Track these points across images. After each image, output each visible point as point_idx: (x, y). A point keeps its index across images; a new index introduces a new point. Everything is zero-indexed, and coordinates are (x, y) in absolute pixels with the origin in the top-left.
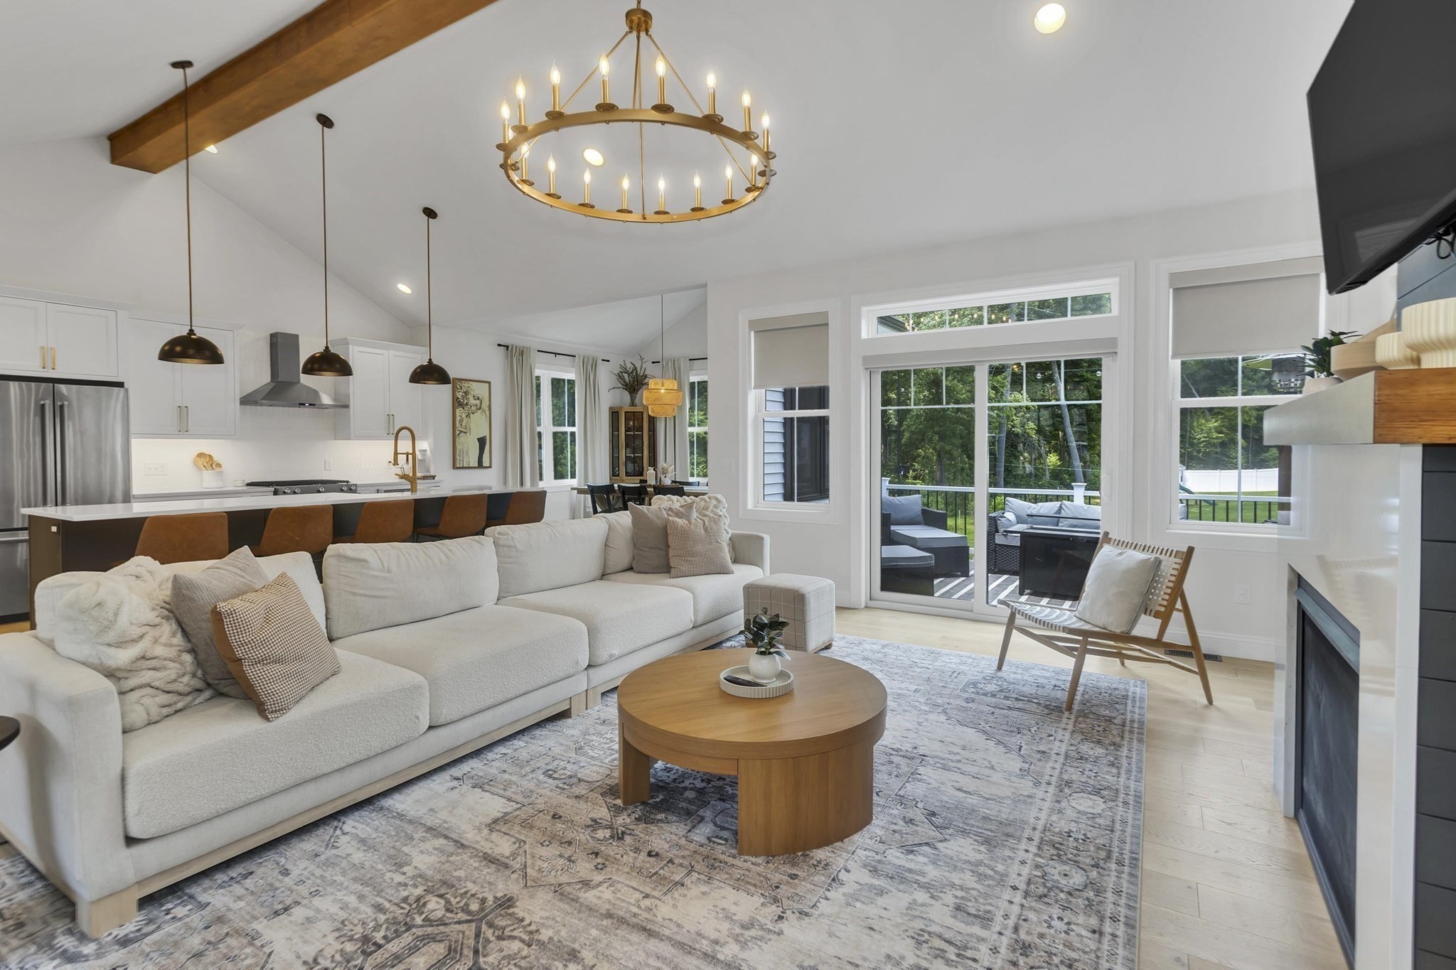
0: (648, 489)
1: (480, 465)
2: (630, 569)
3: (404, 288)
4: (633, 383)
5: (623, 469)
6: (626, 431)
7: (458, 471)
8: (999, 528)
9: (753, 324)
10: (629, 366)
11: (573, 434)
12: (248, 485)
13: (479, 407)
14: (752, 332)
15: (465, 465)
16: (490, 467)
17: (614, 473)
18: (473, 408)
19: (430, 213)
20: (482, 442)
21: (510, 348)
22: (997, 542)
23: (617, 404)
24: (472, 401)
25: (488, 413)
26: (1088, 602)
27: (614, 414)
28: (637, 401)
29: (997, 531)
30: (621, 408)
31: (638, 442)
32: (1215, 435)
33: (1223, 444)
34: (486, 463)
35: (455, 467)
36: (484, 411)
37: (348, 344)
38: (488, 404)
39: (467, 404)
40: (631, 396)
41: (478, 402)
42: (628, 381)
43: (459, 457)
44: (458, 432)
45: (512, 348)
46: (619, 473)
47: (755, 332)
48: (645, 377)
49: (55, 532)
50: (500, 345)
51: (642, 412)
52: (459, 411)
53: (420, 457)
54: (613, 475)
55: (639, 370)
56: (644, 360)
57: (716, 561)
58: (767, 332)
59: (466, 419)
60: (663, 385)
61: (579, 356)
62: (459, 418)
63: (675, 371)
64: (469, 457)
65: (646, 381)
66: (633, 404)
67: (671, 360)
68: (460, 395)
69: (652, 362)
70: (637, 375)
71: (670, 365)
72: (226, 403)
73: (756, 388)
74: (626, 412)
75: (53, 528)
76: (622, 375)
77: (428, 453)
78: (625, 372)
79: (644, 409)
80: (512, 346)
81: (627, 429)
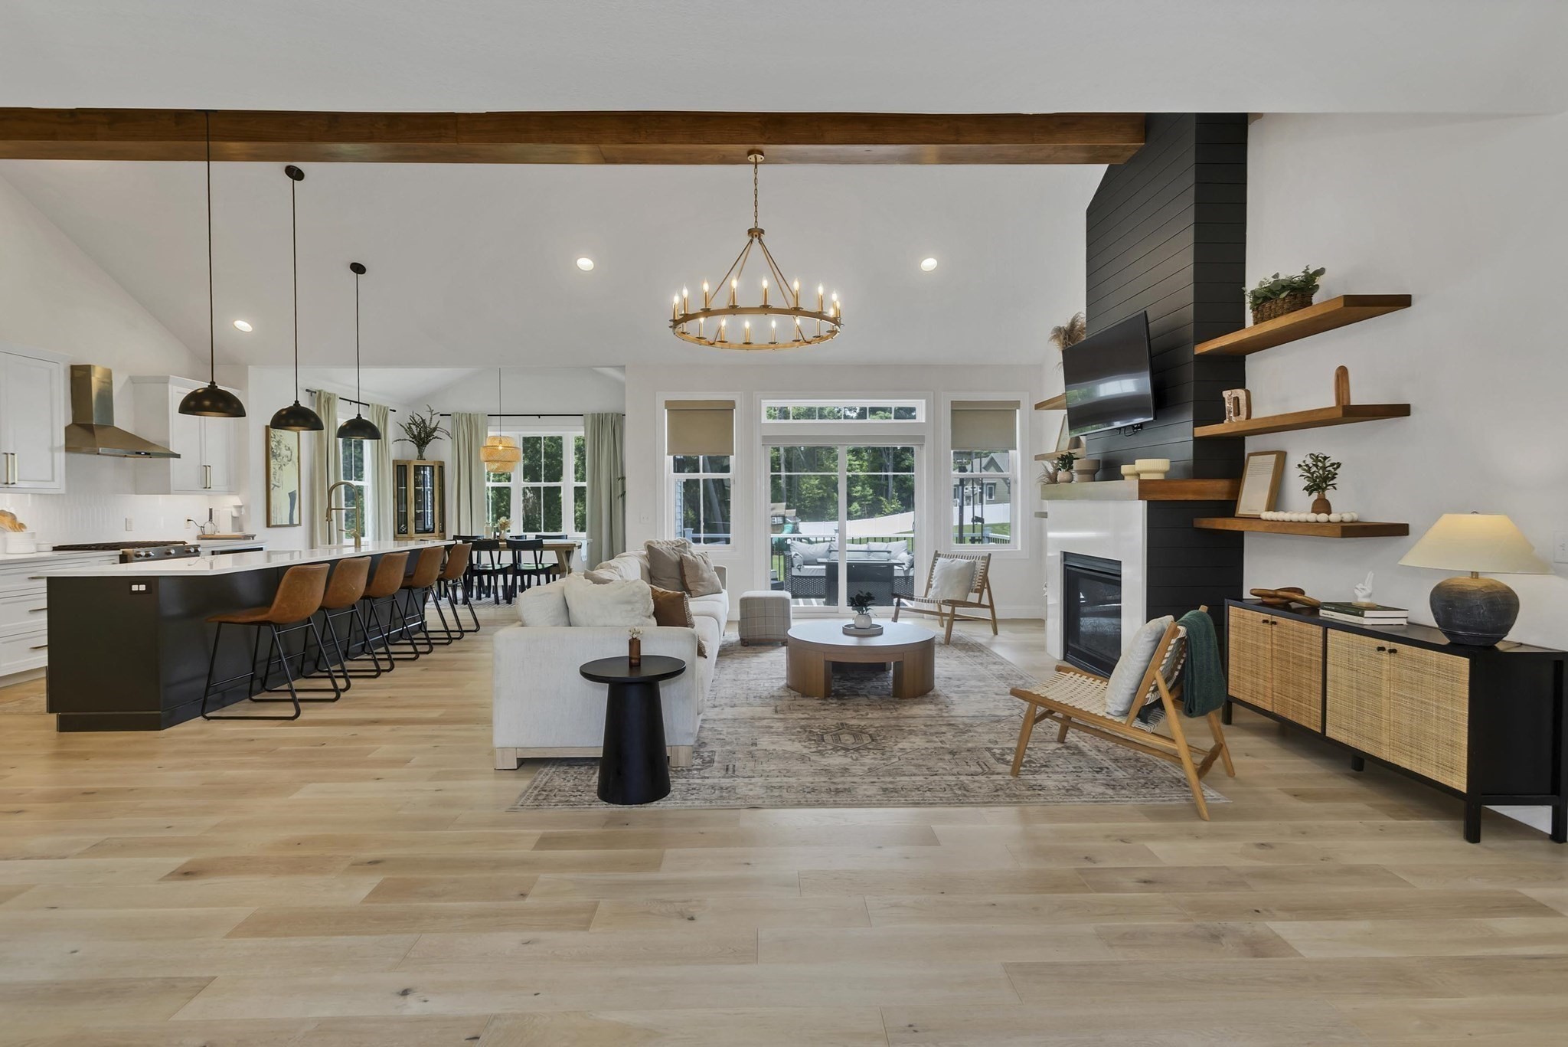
1: (291, 524)
3: (242, 326)
4: (422, 436)
5: (411, 525)
6: (415, 486)
7: (272, 531)
8: (794, 563)
9: (671, 405)
10: (417, 418)
12: (55, 549)
13: (289, 458)
14: (666, 411)
15: (278, 523)
16: (300, 526)
17: (401, 531)
18: (285, 460)
19: (358, 269)
20: (292, 495)
21: (317, 394)
22: (793, 574)
23: (405, 458)
24: (284, 452)
25: (297, 465)
26: (939, 589)
27: (401, 469)
28: (425, 455)
29: (793, 566)
30: (408, 461)
32: (816, 491)
33: (822, 499)
34: (296, 522)
35: (268, 525)
36: (294, 462)
37: (167, 383)
38: (297, 455)
39: (279, 455)
40: (419, 449)
41: (289, 453)
42: (416, 433)
43: (272, 515)
44: (272, 486)
45: (320, 394)
46: (407, 530)
47: (668, 410)
48: (435, 429)
49: (139, 592)
50: (307, 390)
51: (432, 465)
52: (273, 462)
53: (235, 514)
54: (399, 533)
55: (427, 423)
56: (433, 413)
57: (713, 584)
58: (678, 411)
59: (278, 472)
60: (501, 442)
61: (372, 404)
62: (272, 471)
63: (470, 426)
64: (281, 514)
65: (435, 434)
66: (421, 457)
67: (466, 414)
68: (273, 444)
69: (441, 415)
70: (426, 427)
71: (464, 419)
72: (52, 450)
73: (668, 454)
74: (415, 466)
75: (135, 588)
76: (410, 428)
77: (243, 509)
78: (414, 424)
79: (435, 462)
80: (320, 391)
81: (416, 484)
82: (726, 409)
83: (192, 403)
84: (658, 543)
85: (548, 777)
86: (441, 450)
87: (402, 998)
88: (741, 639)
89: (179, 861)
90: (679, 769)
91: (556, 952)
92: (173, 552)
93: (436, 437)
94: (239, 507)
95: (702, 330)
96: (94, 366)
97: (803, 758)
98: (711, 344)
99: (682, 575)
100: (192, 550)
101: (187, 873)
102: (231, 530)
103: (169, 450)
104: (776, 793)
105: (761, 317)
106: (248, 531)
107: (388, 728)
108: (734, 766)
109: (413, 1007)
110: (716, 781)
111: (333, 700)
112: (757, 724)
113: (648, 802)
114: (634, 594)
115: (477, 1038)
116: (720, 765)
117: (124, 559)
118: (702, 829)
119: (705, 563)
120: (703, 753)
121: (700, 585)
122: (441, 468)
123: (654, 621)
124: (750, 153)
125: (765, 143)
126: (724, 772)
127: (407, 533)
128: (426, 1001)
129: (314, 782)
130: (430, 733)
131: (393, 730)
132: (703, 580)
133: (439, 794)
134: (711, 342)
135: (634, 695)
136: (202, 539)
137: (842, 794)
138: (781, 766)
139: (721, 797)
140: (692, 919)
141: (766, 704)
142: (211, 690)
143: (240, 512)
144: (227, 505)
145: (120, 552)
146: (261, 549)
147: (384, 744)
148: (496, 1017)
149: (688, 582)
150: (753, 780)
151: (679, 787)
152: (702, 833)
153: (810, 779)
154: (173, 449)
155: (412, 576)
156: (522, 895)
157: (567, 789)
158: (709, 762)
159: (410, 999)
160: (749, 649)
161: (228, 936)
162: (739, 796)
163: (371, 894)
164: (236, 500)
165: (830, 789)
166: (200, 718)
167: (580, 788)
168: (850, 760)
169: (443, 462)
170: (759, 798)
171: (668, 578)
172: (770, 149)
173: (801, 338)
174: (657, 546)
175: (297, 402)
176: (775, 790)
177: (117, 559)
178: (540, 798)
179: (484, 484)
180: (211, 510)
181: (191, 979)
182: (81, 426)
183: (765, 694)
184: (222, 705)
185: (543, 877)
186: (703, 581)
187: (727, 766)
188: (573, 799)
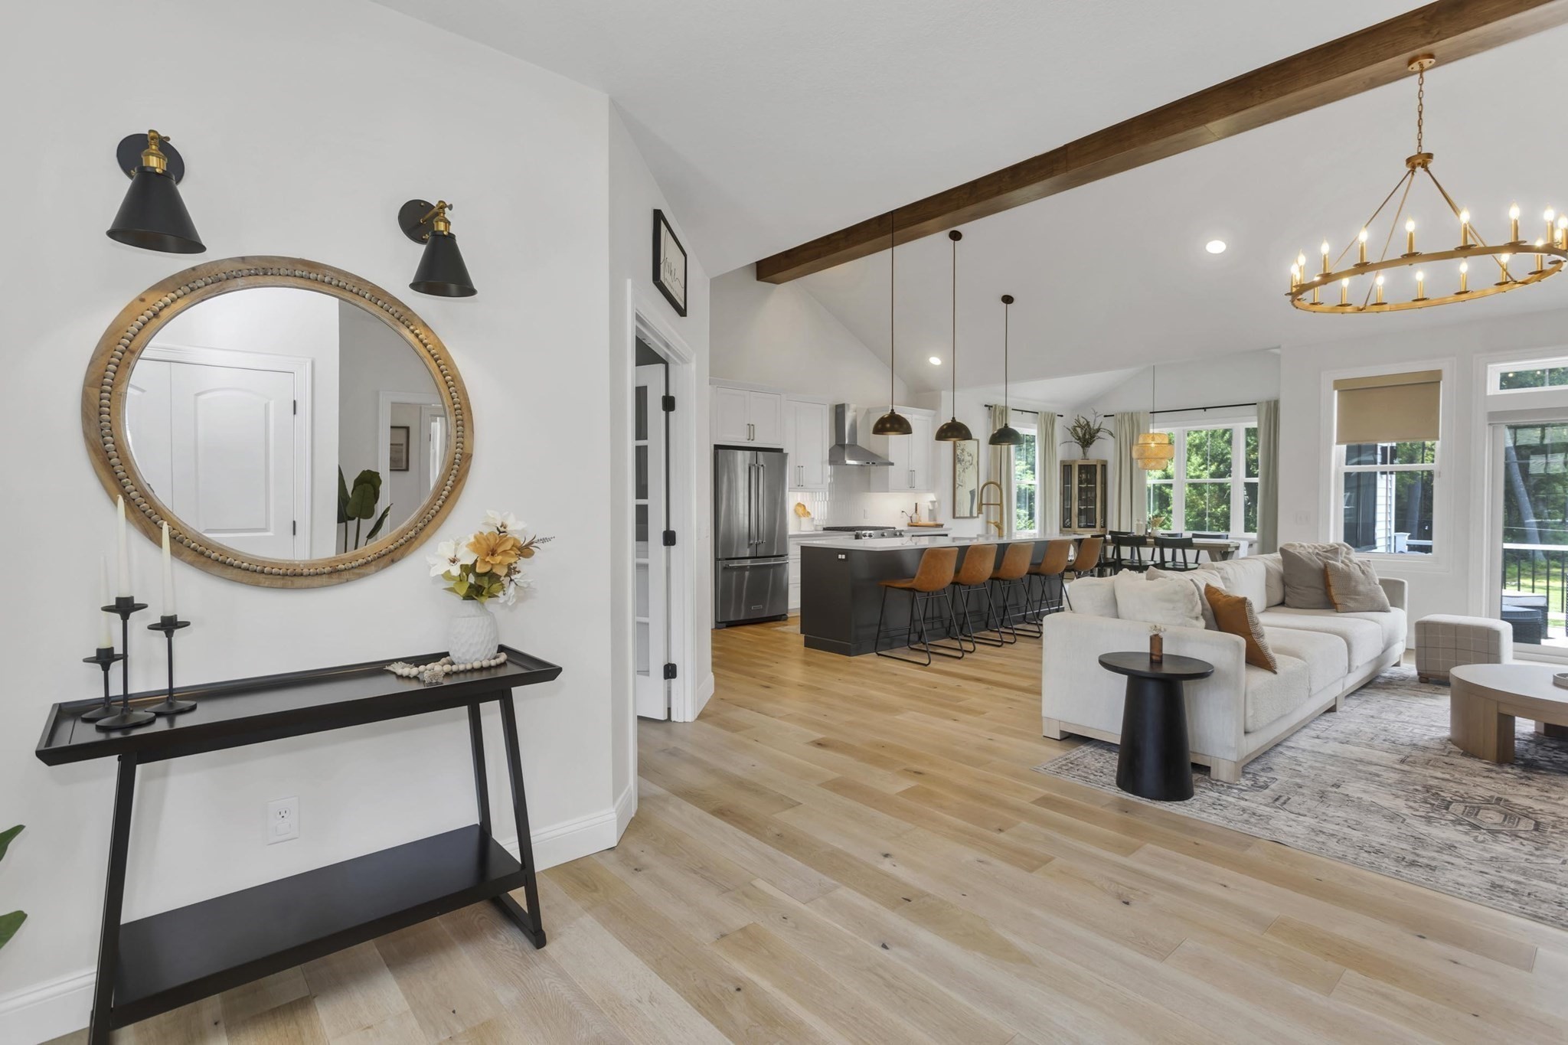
0: (1148, 540)
1: (971, 517)
2: (1282, 604)
3: (935, 361)
4: (1086, 437)
5: (1075, 520)
6: (1079, 484)
7: (956, 520)
9: (1338, 384)
10: (1082, 421)
12: (825, 529)
13: (971, 462)
14: (1336, 392)
15: (961, 515)
16: (977, 517)
17: (1066, 525)
18: (968, 464)
19: (1008, 300)
20: (972, 492)
21: (993, 408)
23: (1070, 457)
24: (967, 458)
25: (977, 468)
27: (1067, 468)
28: (1090, 454)
30: (1075, 461)
31: (1090, 494)
34: (975, 513)
35: (954, 517)
36: (973, 466)
38: (977, 459)
39: (963, 460)
40: (1084, 449)
41: (970, 458)
42: (1081, 435)
43: (957, 508)
44: (957, 486)
45: (995, 408)
46: (1071, 524)
47: (1339, 391)
48: (1098, 430)
49: (842, 559)
50: (986, 406)
51: (1094, 463)
52: (958, 466)
53: (931, 508)
54: (1064, 528)
55: (1092, 426)
56: (1098, 415)
57: (1373, 599)
58: (1354, 393)
59: (962, 474)
60: (1153, 439)
61: (1041, 412)
62: (957, 473)
63: (1132, 424)
64: (964, 508)
65: (1099, 434)
66: (1086, 457)
67: (1128, 413)
68: (958, 452)
69: (1105, 416)
70: (1090, 429)
71: (1126, 418)
72: (822, 463)
73: (1338, 443)
74: (1078, 465)
75: (840, 556)
76: (1075, 429)
77: (936, 503)
78: (1079, 427)
79: (1096, 460)
80: (996, 405)
81: (1080, 482)
82: (1430, 383)
83: (880, 426)
84: (1301, 546)
85: (1083, 754)
86: (1104, 450)
87: (883, 857)
88: (1419, 674)
89: (819, 736)
90: (1219, 783)
91: (997, 877)
92: (885, 534)
93: (1099, 438)
94: (933, 502)
95: (1345, 295)
96: (848, 405)
97: (1393, 817)
98: (1361, 310)
99: (1327, 585)
100: (898, 534)
101: (820, 744)
102: (928, 519)
103: (888, 460)
104: (1321, 838)
105: (1405, 268)
106: (939, 522)
107: (984, 686)
108: (1289, 799)
109: (886, 866)
110: (1254, 805)
111: (959, 658)
112: (1360, 767)
113: (1160, 800)
114: (1176, 593)
115: (909, 901)
116: (1272, 793)
117: (857, 537)
118: (1198, 841)
119: (1363, 572)
120: (1261, 776)
121: (1351, 599)
122: (1104, 466)
123: (1202, 623)
124: (1411, 62)
125: (1430, 43)
126: (1270, 800)
127: (1070, 527)
128: (894, 866)
129: (915, 711)
130: (1011, 697)
131: (988, 688)
132: (1358, 593)
133: (990, 742)
134: (1361, 307)
135: (1152, 691)
136: (912, 526)
137: (1421, 869)
138: (1354, 816)
139: (1247, 822)
140: (1127, 903)
141: (1396, 750)
142: (881, 635)
143: (934, 506)
144: (927, 500)
145: (855, 533)
146: (946, 535)
147: (974, 695)
148: (928, 895)
149: (1333, 594)
150: (1302, 818)
151: (1207, 798)
152: (1197, 844)
153: (1384, 840)
154: (891, 460)
155: (1040, 564)
156: (1000, 830)
157: (1093, 768)
158: (1261, 787)
159: (887, 860)
160: (1426, 688)
161: (820, 785)
162: (1269, 827)
163: (904, 791)
164: (932, 497)
165: (1404, 858)
166: (875, 653)
167: (1105, 770)
168: (1471, 840)
169: (1108, 461)
170: (1293, 836)
171: (1307, 587)
172: (1440, 46)
173: (1509, 279)
174: (1297, 551)
175: (954, 418)
176: (1321, 835)
177: (854, 537)
178: (1064, 767)
179: (1143, 483)
180: (916, 504)
181: (791, 799)
182: (839, 445)
183: (1406, 740)
184: (890, 647)
185: (1024, 824)
186: (1359, 595)
187: (1280, 796)
188: (1092, 777)
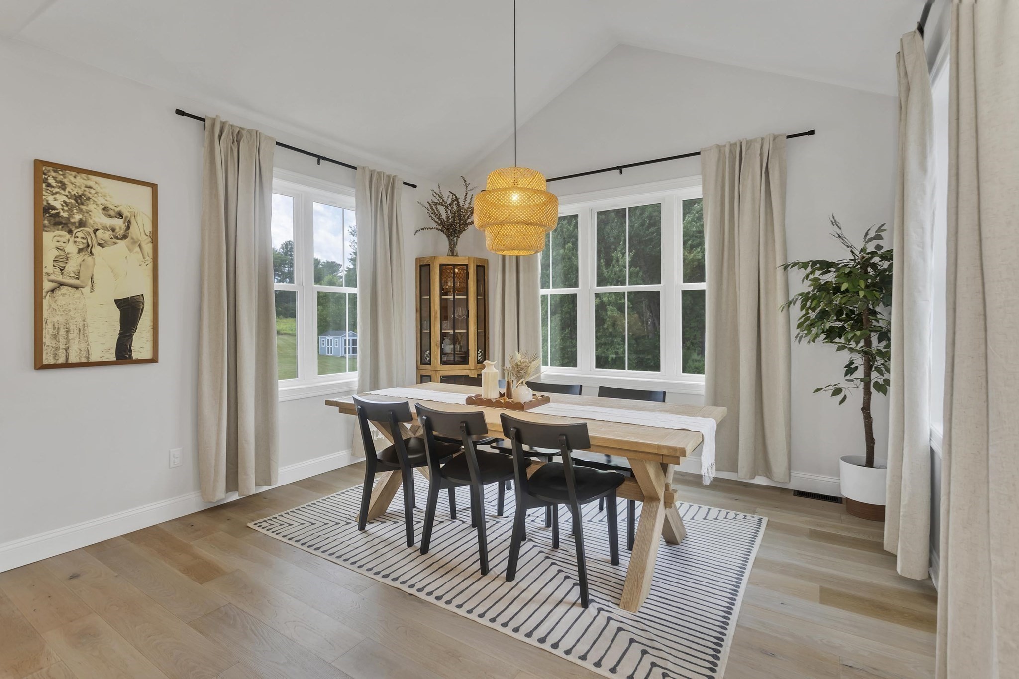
4: (453, 221)
5: (437, 354)
6: (441, 295)
10: (446, 196)
11: (353, 298)
13: (120, 233)
15: (73, 359)
16: (154, 360)
17: (423, 360)
21: (208, 122)
23: (429, 253)
25: (148, 248)
27: (424, 269)
28: (459, 249)
30: (434, 258)
31: (460, 312)
38: (149, 228)
40: (449, 240)
42: (444, 218)
46: (430, 359)
51: (466, 262)
54: (422, 363)
55: (462, 204)
56: (472, 187)
61: (363, 168)
66: (452, 252)
69: (484, 190)
70: (459, 209)
74: (441, 265)
76: (435, 209)
78: (441, 204)
79: (469, 258)
81: (444, 292)
86: (482, 243)
122: (482, 269)
127: (430, 364)
169: (487, 261)
179: (535, 293)
